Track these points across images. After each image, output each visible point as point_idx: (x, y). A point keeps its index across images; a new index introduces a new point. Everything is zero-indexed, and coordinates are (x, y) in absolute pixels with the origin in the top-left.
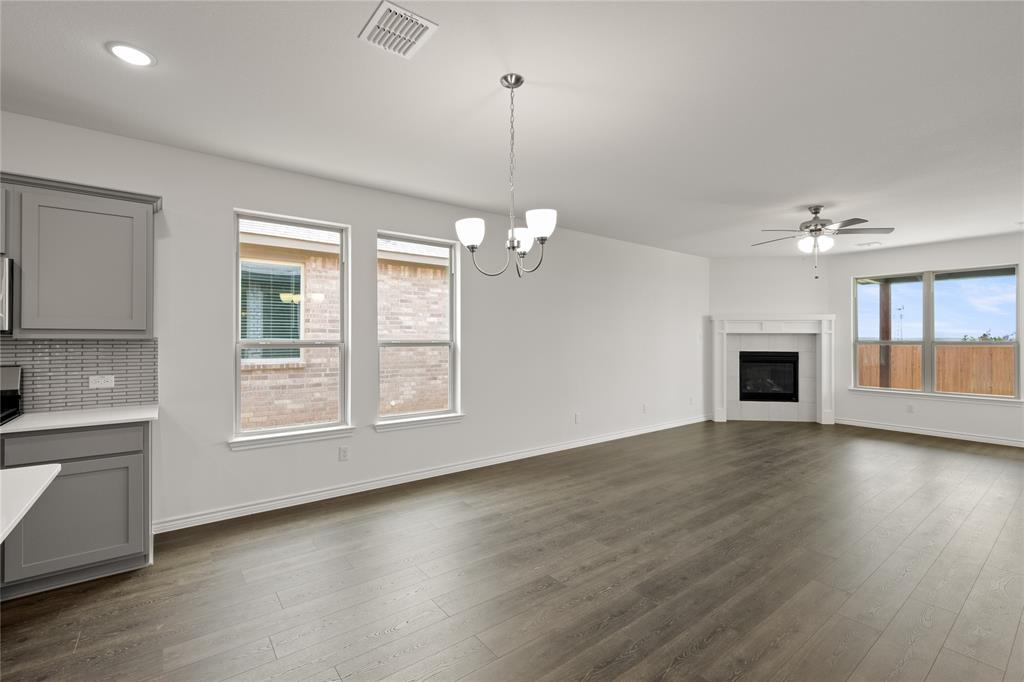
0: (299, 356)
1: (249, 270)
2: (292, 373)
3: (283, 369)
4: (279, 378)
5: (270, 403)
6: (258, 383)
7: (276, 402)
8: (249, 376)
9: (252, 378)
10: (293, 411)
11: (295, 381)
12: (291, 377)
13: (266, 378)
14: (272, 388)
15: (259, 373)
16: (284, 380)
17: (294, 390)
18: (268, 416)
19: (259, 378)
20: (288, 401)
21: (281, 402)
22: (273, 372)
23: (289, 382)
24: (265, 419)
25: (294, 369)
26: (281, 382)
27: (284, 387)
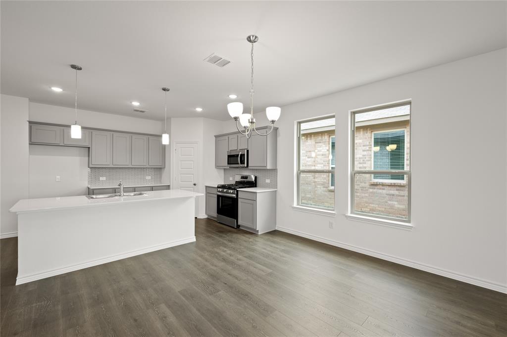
0: (403, 179)
1: (379, 137)
2: (398, 188)
3: (393, 186)
4: (390, 190)
5: (386, 202)
6: (380, 191)
7: (389, 202)
8: (376, 187)
9: (377, 189)
10: (398, 208)
11: (399, 193)
12: (397, 190)
13: (384, 189)
14: (387, 194)
15: (381, 187)
16: (393, 191)
17: (400, 198)
18: (385, 209)
19: (380, 189)
20: (396, 203)
21: (392, 202)
22: (388, 187)
23: (396, 192)
24: (383, 209)
25: (399, 186)
26: (392, 192)
27: (393, 195)
